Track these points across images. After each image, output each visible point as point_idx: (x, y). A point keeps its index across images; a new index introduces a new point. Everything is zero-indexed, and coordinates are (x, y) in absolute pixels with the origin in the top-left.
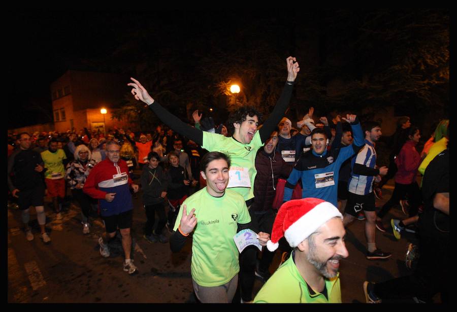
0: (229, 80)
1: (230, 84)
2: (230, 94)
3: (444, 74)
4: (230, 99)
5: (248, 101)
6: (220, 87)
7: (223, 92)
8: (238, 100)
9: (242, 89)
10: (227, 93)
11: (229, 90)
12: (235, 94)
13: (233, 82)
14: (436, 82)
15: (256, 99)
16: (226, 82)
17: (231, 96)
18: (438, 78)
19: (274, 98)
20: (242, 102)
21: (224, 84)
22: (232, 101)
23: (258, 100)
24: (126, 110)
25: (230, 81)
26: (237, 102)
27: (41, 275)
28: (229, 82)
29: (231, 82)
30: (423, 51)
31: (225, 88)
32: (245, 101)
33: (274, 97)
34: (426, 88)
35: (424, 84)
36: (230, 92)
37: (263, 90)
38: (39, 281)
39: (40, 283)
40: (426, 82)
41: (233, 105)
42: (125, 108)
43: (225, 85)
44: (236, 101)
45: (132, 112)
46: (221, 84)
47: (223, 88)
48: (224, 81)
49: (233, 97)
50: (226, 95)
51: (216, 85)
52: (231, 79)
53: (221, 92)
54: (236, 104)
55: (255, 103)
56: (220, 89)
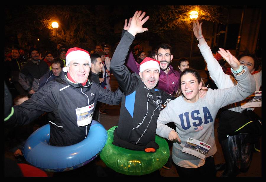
0: (50, 18)
2: (52, 29)
3: (170, 25)
4: (52, 32)
5: (65, 34)
6: (44, 23)
7: (46, 27)
8: (57, 33)
9: (60, 25)
10: (49, 28)
11: (51, 25)
13: (54, 20)
14: (166, 29)
15: (70, 33)
16: (48, 19)
17: (52, 30)
18: (167, 27)
20: (60, 35)
22: (54, 34)
23: (72, 34)
25: (51, 19)
26: (57, 35)
28: (50, 20)
30: (161, 11)
31: (48, 24)
32: (63, 34)
33: (83, 32)
34: (162, 31)
35: (161, 29)
36: (52, 27)
37: (75, 27)
40: (162, 28)
41: (54, 36)
43: (47, 22)
44: (56, 34)
46: (44, 21)
47: (46, 24)
48: (46, 19)
49: (54, 30)
50: (48, 29)
51: (41, 21)
52: (51, 18)
53: (44, 27)
54: (57, 36)
55: (70, 35)
56: (44, 24)
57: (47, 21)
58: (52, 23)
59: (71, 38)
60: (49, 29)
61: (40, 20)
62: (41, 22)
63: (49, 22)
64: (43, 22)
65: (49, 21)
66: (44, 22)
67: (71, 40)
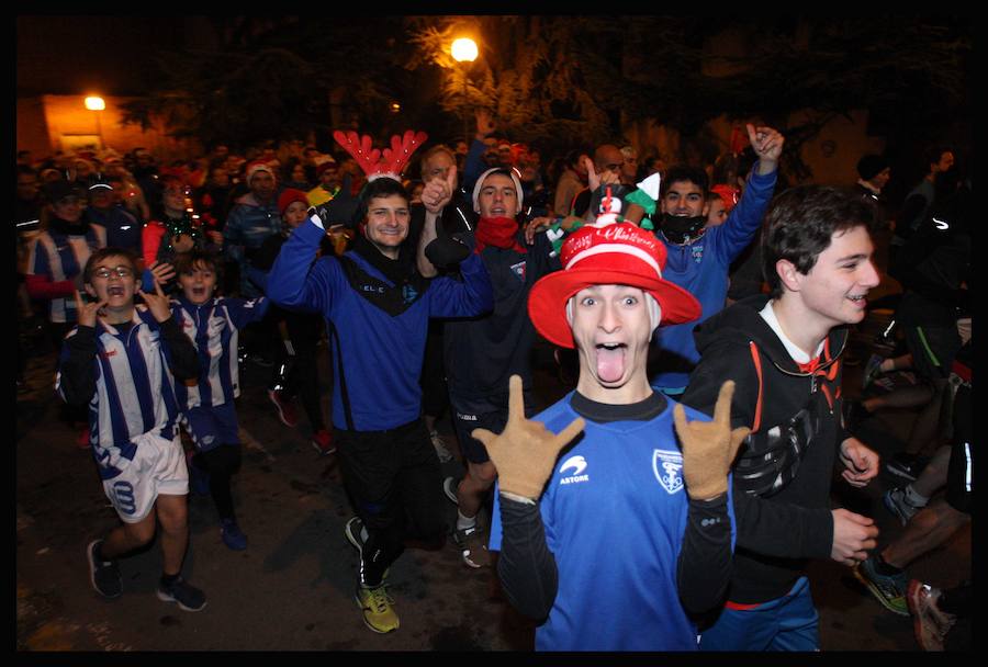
0: (448, 24)
1: (451, 36)
2: (450, 65)
4: (449, 77)
5: (496, 84)
6: (423, 43)
7: (431, 59)
8: (470, 82)
9: (482, 50)
10: (442, 62)
11: (447, 52)
12: (463, 65)
13: (459, 30)
15: (517, 79)
16: (441, 30)
17: (452, 71)
19: (565, 80)
20: (480, 88)
21: (433, 36)
22: (457, 83)
23: (524, 83)
25: (451, 27)
26: (470, 88)
28: (448, 32)
29: (454, 30)
31: (437, 47)
32: (489, 83)
33: (567, 74)
36: (451, 59)
37: (537, 56)
41: (457, 94)
43: (436, 39)
44: (465, 85)
46: (427, 35)
47: (433, 46)
48: (434, 29)
49: (457, 71)
50: (437, 65)
51: (413, 38)
52: (452, 23)
53: (426, 58)
54: (467, 92)
55: (516, 90)
56: (424, 48)
57: (438, 35)
58: (451, 42)
59: (518, 102)
60: (442, 65)
61: (413, 35)
62: (417, 40)
63: (444, 40)
64: (423, 39)
65: (444, 34)
66: (426, 39)
67: (519, 108)
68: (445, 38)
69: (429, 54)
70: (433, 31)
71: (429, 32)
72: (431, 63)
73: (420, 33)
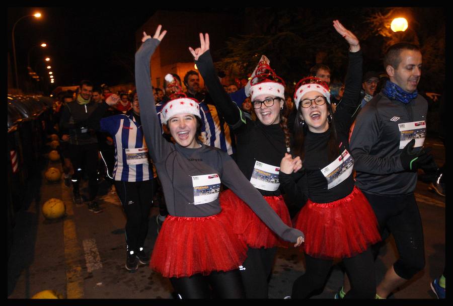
0: (390, 10)
1: (391, 18)
2: (389, 35)
6: (373, 23)
7: (377, 32)
9: (410, 25)
10: (384, 33)
11: (388, 27)
12: (399, 34)
15: (436, 43)
16: (384, 14)
17: (391, 38)
21: (379, 17)
24: (228, 63)
25: (392, 11)
27: (99, 256)
28: (389, 14)
31: (382, 25)
36: (390, 31)
38: (95, 263)
39: (96, 265)
42: (227, 60)
43: (381, 19)
45: (235, 65)
46: (376, 18)
47: (378, 24)
48: (380, 13)
49: (394, 38)
50: (382, 36)
52: (393, 9)
53: (373, 32)
56: (372, 26)
57: (382, 17)
58: (391, 21)
59: (436, 57)
60: (384, 35)
62: (368, 21)
63: (386, 20)
64: (372, 21)
65: (386, 17)
66: (375, 20)
67: (437, 60)
68: (386, 19)
69: (376, 29)
70: (379, 15)
71: (377, 16)
72: (377, 35)
73: (370, 17)
